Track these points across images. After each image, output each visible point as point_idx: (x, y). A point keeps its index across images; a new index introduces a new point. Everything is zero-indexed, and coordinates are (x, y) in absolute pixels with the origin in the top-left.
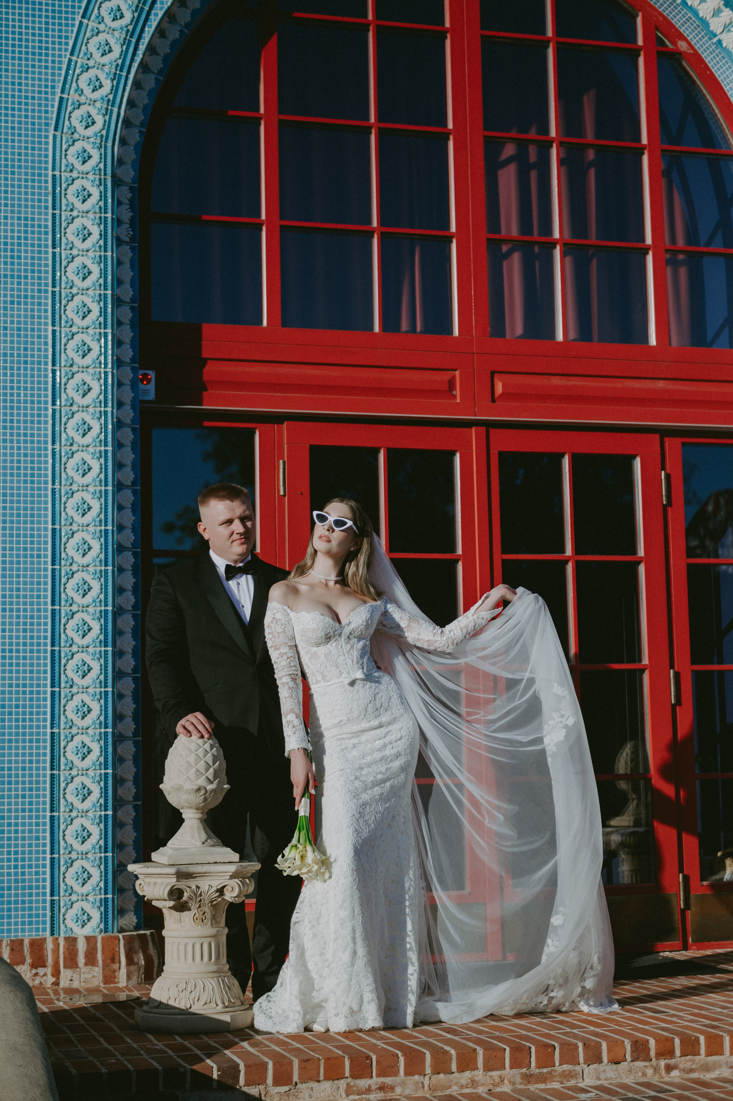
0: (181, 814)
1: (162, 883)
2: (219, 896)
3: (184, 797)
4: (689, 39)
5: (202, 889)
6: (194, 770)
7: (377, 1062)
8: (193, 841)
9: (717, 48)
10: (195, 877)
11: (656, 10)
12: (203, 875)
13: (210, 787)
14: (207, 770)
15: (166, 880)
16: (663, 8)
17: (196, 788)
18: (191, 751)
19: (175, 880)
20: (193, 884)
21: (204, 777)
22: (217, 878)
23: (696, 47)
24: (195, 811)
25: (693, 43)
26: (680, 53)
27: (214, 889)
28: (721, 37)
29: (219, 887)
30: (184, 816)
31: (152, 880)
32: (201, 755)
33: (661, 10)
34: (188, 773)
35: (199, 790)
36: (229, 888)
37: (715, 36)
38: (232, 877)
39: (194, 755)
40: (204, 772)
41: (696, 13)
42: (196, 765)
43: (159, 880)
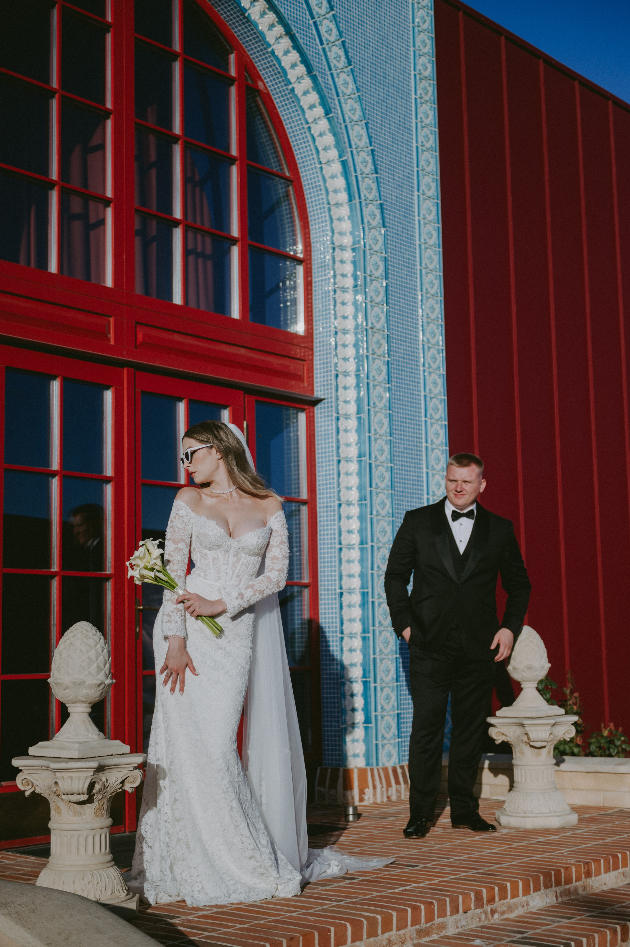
0: (67, 708)
1: (79, 777)
2: (121, 788)
3: (85, 691)
4: (265, 81)
5: (109, 781)
6: (95, 665)
7: (335, 933)
8: (90, 735)
9: (289, 93)
10: (104, 770)
11: (245, 52)
12: (112, 767)
13: (108, 681)
14: (105, 665)
15: (83, 774)
16: (252, 52)
17: (99, 682)
18: (91, 647)
19: (92, 773)
20: (103, 776)
21: (103, 672)
22: (122, 770)
23: (269, 89)
24: (87, 705)
25: (267, 85)
26: (259, 91)
27: (120, 780)
28: (295, 85)
29: (123, 779)
30: (69, 710)
31: (66, 775)
32: (100, 651)
33: (249, 53)
34: (89, 668)
35: (101, 684)
36: (131, 779)
37: (291, 83)
38: (135, 768)
39: (94, 651)
40: (102, 667)
41: (279, 62)
42: (97, 660)
43: (74, 775)
